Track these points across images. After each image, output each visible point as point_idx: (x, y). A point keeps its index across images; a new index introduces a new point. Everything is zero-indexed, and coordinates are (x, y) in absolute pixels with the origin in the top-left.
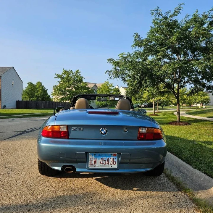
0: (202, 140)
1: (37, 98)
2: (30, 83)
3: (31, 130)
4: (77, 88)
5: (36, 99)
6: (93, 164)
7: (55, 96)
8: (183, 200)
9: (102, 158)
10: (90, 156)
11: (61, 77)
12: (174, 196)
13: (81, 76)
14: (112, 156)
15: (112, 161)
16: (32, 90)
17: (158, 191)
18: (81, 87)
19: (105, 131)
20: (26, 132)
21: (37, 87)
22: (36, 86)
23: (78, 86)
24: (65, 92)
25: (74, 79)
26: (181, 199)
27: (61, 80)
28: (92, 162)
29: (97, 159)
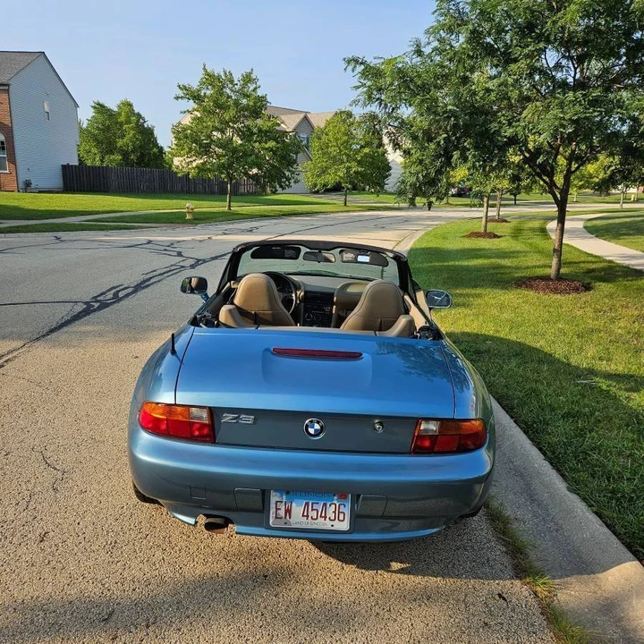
0: (612, 368)
1: (124, 155)
2: (98, 104)
3: (110, 295)
4: (247, 135)
5: (120, 157)
6: (281, 518)
7: (181, 159)
8: (522, 614)
9: (307, 504)
10: (274, 497)
11: (196, 97)
12: (500, 595)
13: (260, 93)
14: (335, 498)
15: (335, 512)
16: (108, 128)
17: (458, 576)
18: (260, 131)
19: (317, 426)
20: (96, 305)
21: (122, 119)
22: (119, 114)
23: (249, 129)
24: (208, 146)
25: (237, 103)
26: (517, 610)
27: (196, 106)
28: (279, 511)
29: (294, 504)
